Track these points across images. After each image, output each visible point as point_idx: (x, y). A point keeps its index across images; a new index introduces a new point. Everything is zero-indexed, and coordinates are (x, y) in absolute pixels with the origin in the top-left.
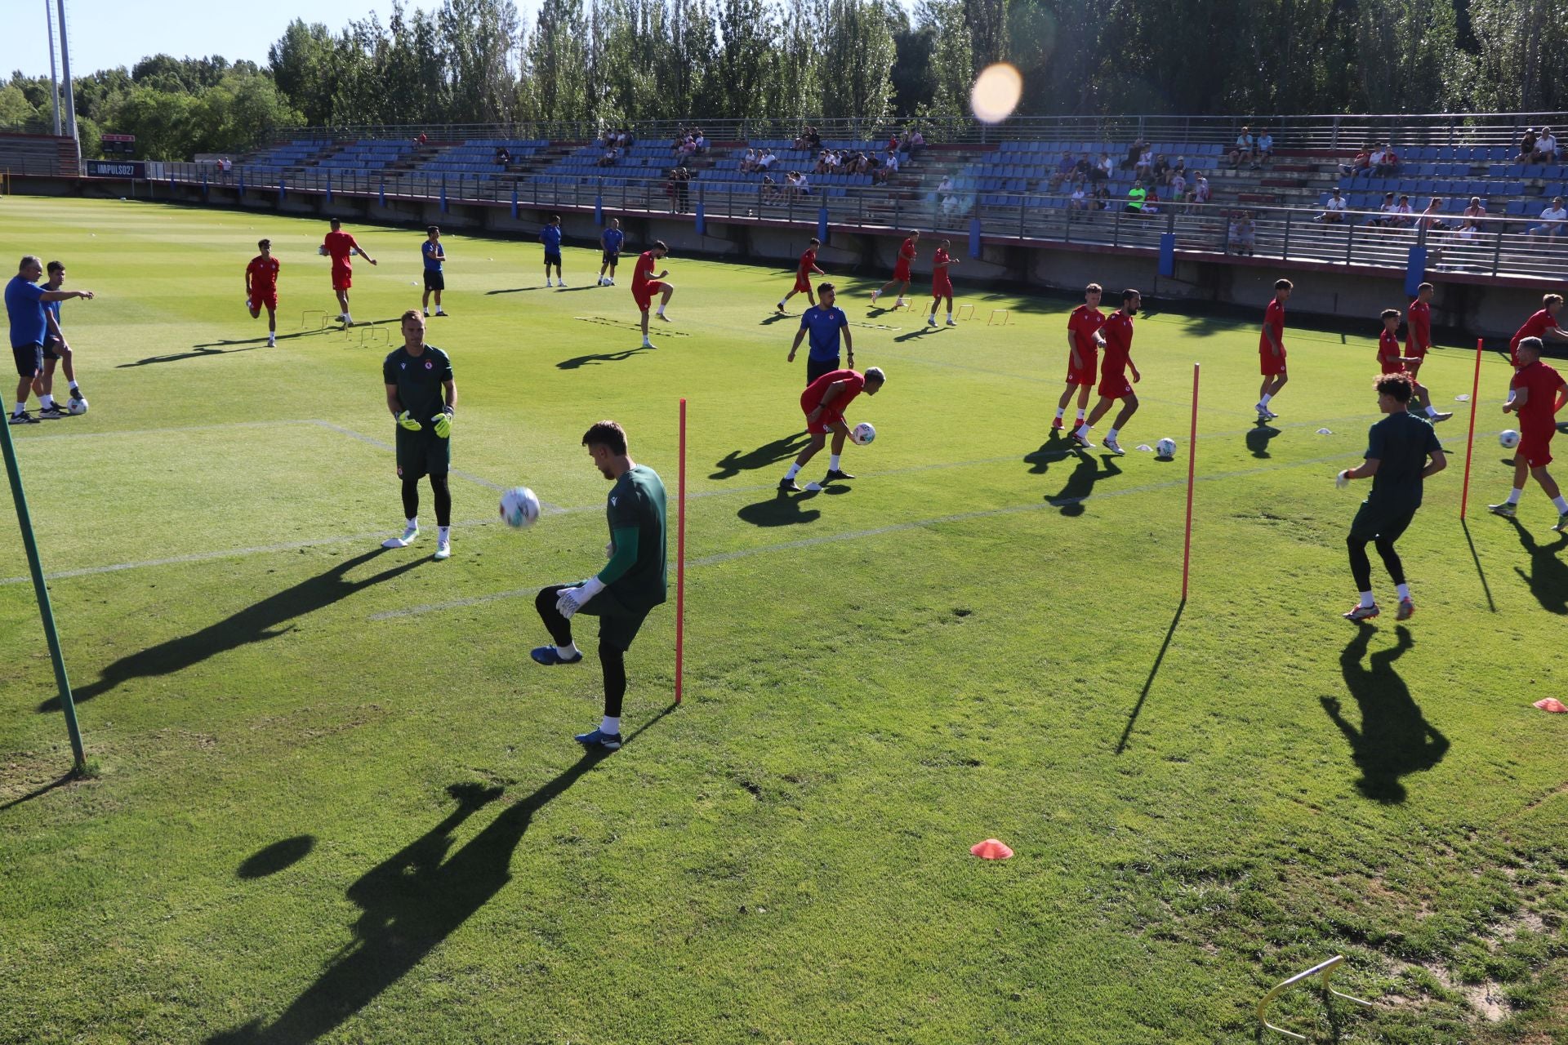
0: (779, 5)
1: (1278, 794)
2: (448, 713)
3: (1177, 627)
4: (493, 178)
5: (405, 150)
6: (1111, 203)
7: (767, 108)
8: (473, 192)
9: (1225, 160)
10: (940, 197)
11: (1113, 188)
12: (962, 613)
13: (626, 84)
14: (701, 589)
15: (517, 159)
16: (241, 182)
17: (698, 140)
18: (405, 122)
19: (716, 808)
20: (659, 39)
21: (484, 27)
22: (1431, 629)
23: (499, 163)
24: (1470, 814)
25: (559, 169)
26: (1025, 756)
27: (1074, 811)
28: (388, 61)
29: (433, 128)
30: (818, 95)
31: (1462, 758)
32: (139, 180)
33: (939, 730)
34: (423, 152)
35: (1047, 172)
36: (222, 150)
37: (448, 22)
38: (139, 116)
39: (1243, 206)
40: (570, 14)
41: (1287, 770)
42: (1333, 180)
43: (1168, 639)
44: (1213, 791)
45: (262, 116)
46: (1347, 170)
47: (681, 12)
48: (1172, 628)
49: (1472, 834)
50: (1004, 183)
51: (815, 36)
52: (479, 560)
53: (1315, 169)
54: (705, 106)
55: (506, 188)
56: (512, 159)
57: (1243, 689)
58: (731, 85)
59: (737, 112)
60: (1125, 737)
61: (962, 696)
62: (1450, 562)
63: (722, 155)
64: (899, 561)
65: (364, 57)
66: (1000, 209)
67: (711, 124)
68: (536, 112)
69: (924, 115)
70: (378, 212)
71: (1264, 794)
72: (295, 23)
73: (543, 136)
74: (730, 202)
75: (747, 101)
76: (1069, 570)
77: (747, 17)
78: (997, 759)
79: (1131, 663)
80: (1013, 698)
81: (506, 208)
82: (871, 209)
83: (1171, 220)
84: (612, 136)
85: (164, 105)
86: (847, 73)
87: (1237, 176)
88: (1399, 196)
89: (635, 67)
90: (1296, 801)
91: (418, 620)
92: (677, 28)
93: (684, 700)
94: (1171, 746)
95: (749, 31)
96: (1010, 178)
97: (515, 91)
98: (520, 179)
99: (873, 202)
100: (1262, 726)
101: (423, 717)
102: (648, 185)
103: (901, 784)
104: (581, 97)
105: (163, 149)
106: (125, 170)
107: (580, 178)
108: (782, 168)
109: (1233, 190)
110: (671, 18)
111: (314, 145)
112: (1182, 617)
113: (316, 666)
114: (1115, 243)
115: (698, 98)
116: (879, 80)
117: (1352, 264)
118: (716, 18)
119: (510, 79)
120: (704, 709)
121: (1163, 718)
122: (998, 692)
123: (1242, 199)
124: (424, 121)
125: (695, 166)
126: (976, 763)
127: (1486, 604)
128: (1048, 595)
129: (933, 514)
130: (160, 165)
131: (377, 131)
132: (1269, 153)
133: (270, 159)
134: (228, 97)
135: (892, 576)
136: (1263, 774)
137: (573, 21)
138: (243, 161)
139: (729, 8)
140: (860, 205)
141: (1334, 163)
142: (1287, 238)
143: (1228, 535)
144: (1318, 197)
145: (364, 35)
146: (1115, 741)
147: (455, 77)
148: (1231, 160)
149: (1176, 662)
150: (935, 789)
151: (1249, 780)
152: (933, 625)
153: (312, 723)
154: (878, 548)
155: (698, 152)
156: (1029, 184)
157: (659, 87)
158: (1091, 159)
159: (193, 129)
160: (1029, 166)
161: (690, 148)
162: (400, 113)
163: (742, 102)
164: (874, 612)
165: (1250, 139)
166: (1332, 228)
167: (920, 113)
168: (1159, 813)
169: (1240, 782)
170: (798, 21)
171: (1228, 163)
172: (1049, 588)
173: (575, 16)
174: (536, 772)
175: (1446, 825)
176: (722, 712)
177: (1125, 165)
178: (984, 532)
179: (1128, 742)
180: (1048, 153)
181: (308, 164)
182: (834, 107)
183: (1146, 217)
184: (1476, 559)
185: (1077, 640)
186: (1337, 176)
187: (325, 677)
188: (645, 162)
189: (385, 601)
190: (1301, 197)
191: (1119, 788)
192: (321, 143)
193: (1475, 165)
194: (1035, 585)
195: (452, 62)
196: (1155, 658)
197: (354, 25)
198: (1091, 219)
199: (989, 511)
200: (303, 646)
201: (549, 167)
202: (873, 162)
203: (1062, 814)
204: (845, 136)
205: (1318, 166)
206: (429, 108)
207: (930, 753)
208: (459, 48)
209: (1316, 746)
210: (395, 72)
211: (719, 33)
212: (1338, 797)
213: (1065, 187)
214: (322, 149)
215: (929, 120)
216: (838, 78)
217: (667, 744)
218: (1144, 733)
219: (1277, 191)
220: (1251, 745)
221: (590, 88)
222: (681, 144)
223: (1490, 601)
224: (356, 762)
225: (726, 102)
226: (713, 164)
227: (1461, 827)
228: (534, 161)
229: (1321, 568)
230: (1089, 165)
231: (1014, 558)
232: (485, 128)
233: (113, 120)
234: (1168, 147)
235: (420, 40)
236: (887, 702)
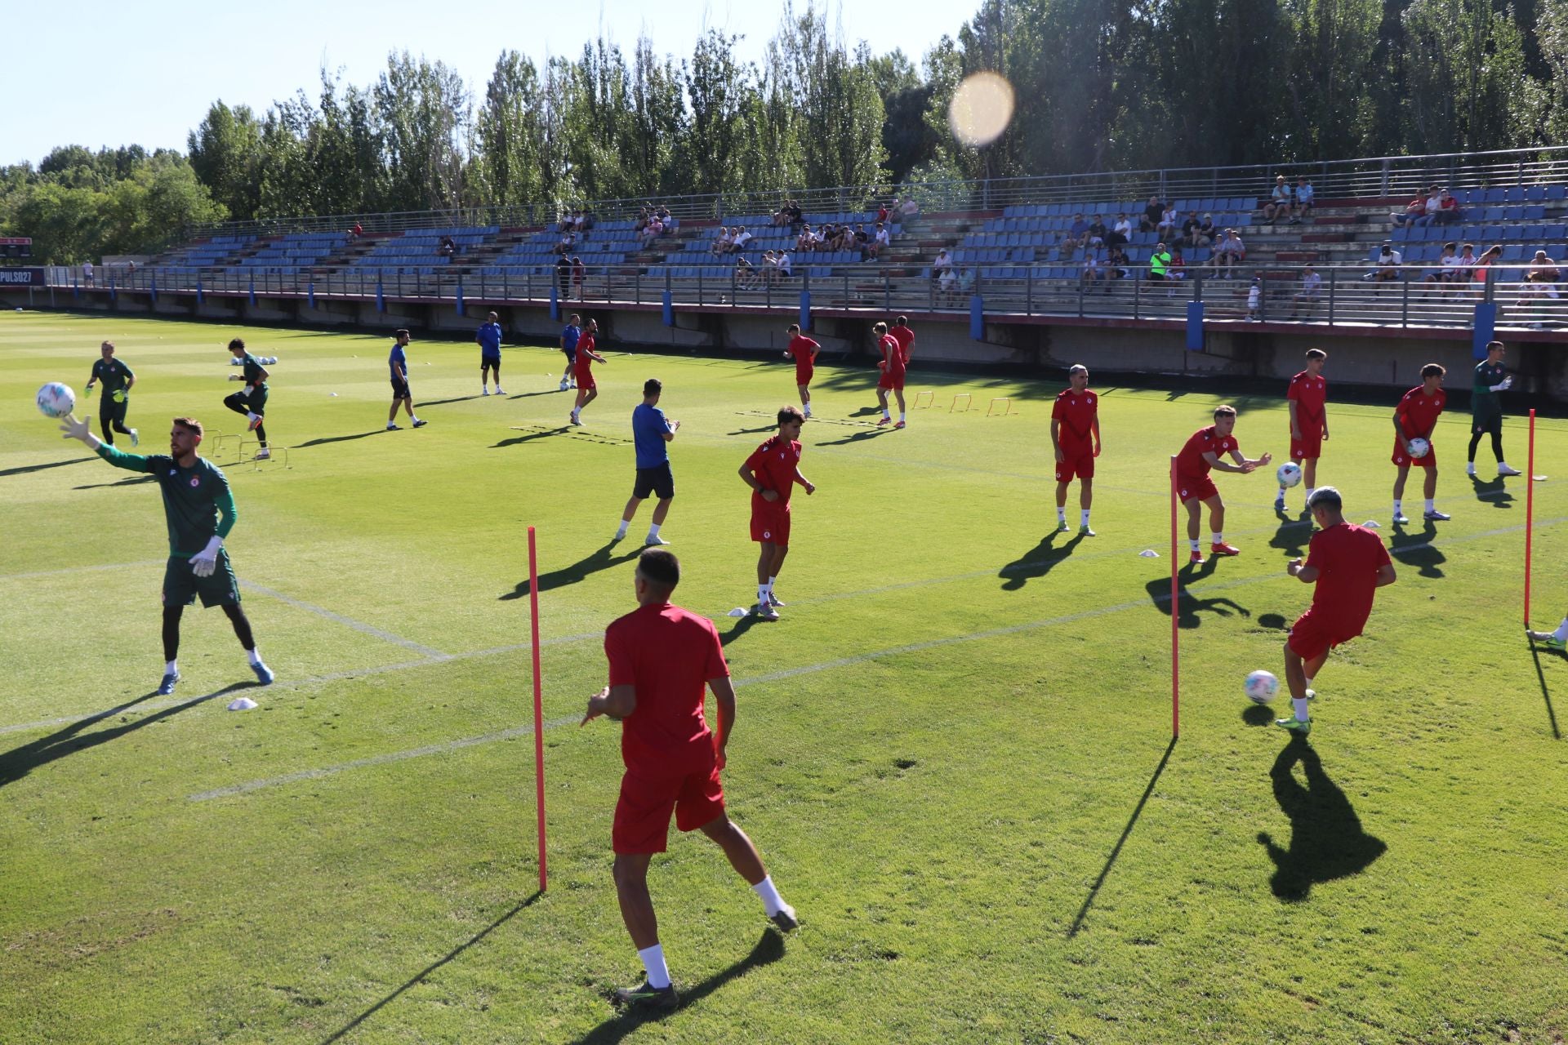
0: (752, 64)
1: (1266, 984)
2: (258, 916)
3: (1163, 772)
4: (437, 272)
5: (338, 244)
6: (1131, 271)
7: (745, 180)
8: (414, 287)
9: (1259, 215)
10: (937, 273)
11: (1132, 253)
12: (905, 765)
13: (583, 159)
14: (594, 747)
15: (464, 249)
16: (153, 286)
17: (665, 219)
18: (340, 212)
19: (562, 1027)
20: (619, 110)
21: (425, 103)
22: (1477, 762)
23: (444, 255)
24: (1511, 1005)
25: (510, 258)
26: (956, 940)
27: (1006, 1015)
28: (320, 144)
29: (371, 218)
30: (800, 164)
31: (1505, 930)
32: (37, 287)
33: (853, 913)
34: (360, 245)
35: (1058, 238)
36: (136, 251)
37: (385, 99)
38: (40, 215)
39: (1281, 266)
40: (523, 86)
41: (1280, 952)
42: (1385, 232)
43: (1151, 786)
44: (1184, 981)
45: (180, 208)
46: (1401, 219)
47: (645, 77)
48: (1158, 772)
49: (1511, 1032)
50: (1009, 254)
51: (798, 98)
52: (336, 722)
53: (1364, 220)
54: (675, 181)
55: (451, 283)
56: (457, 249)
57: (1235, 846)
58: (702, 158)
59: (711, 186)
60: (1081, 916)
61: (888, 870)
62: (1507, 678)
63: (692, 236)
64: (837, 703)
65: (293, 141)
66: (1006, 283)
67: (682, 201)
68: (486, 195)
69: (920, 181)
70: (308, 314)
71: (1245, 984)
72: (217, 106)
73: (494, 222)
74: (700, 289)
75: (722, 174)
76: (1040, 706)
77: (718, 80)
78: (920, 949)
79: (1102, 820)
80: (950, 869)
81: (450, 305)
82: (860, 288)
83: (1198, 286)
84: (569, 219)
85: (69, 203)
86: (832, 138)
87: (1274, 233)
88: (1462, 245)
89: (595, 141)
90: (1287, 992)
91: (247, 799)
92: (641, 95)
93: (551, 885)
94: (1137, 925)
95: (721, 95)
96: (1016, 248)
97: (463, 173)
98: (467, 271)
99: (862, 281)
100: (1254, 895)
101: (226, 922)
102: (608, 273)
103: (796, 987)
104: (536, 178)
105: (69, 252)
106: (21, 277)
107: (533, 269)
108: (759, 247)
109: (1270, 249)
110: (633, 84)
111: (236, 241)
112: (1171, 758)
113: (110, 862)
114: (1136, 315)
115: (667, 173)
116: (869, 144)
117: (1409, 326)
118: (684, 83)
119: (457, 159)
120: (574, 898)
121: (1130, 888)
122: (934, 862)
123: (1281, 258)
124: (361, 210)
125: (661, 249)
126: (892, 956)
127: (1549, 729)
128: (1011, 737)
129: (886, 644)
130: (61, 269)
131: (308, 223)
132: (1309, 204)
133: (186, 259)
134: (139, 191)
135: (826, 722)
136: (1250, 958)
137: (525, 92)
138: (156, 262)
139: (697, 71)
140: (846, 285)
141: (1385, 212)
142: (1332, 300)
143: (1236, 655)
144: (1368, 252)
145: (291, 116)
146: (1069, 920)
147: (394, 160)
148: (1267, 215)
149: (1156, 816)
150: (837, 992)
151: (1231, 966)
152: (867, 781)
153: (86, 937)
154: (813, 688)
155: (665, 233)
156: (1037, 253)
157: (623, 162)
158: (1107, 223)
159: (102, 227)
160: (1037, 232)
161: (657, 229)
162: (335, 202)
163: (716, 178)
164: (799, 767)
165: (1287, 190)
166: (1385, 286)
167: (916, 179)
168: (1112, 1014)
169: (1219, 968)
170: (775, 82)
171: (1263, 218)
172: (1014, 729)
173: (529, 88)
174: (351, 987)
175: (1477, 1021)
176: (595, 899)
177: (1144, 227)
178: (944, 664)
179: (1085, 921)
180: (1058, 217)
181: (229, 263)
182: (819, 176)
183: (1171, 285)
184: (1540, 672)
185: (1040, 791)
186: (1390, 226)
187: (118, 876)
188: (606, 247)
189: (212, 778)
190: (1348, 252)
191: (1066, 982)
192: (244, 239)
193: (1551, 205)
194: (998, 726)
195: (389, 144)
196: (1132, 812)
197: (280, 106)
198: (1108, 290)
199: (954, 637)
200: (100, 838)
201: (499, 256)
202: (862, 237)
203: (991, 1019)
204: (832, 209)
205: (1367, 216)
206: (366, 196)
207: (837, 945)
208: (399, 127)
209: (1319, 918)
210: (327, 156)
211: (687, 99)
212: (1342, 985)
213: (1078, 254)
214: (246, 246)
215: (927, 186)
216: (823, 145)
217: (521, 944)
218: (1107, 909)
219: (1320, 247)
220: (1238, 920)
221: (546, 166)
222: (645, 226)
223: (1554, 725)
224: (130, 984)
225: (699, 175)
226: (682, 246)
227: (1498, 1022)
228: (482, 251)
229: (1346, 692)
230: (1103, 227)
231: (977, 693)
232: (430, 215)
233: (12, 221)
234: (1195, 205)
235: (355, 122)
236: (796, 881)
